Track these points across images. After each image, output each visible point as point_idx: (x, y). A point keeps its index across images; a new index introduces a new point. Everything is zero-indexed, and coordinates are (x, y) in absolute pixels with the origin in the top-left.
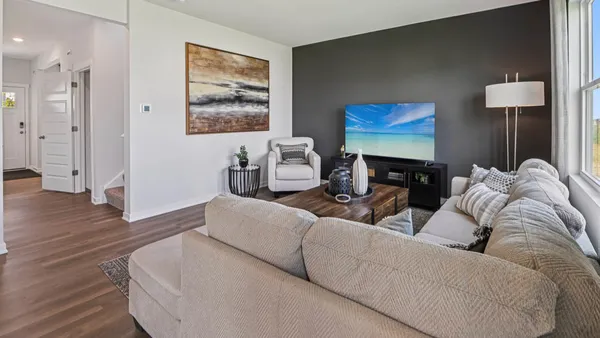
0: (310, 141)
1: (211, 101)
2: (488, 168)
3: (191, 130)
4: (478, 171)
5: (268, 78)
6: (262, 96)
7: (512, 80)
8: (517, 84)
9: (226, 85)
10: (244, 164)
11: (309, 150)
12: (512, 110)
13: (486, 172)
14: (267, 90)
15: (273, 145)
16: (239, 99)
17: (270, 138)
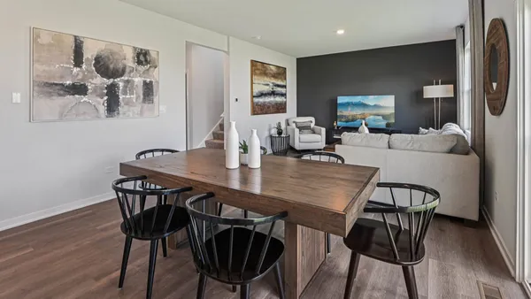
0: (313, 119)
1: (262, 95)
2: (427, 129)
3: (254, 112)
4: (422, 130)
5: (285, 79)
6: (283, 90)
7: (437, 84)
8: (440, 86)
9: (268, 85)
10: (280, 133)
11: (313, 125)
12: (437, 99)
13: (427, 131)
14: (285, 87)
15: (290, 122)
16: (273, 93)
17: (287, 118)
